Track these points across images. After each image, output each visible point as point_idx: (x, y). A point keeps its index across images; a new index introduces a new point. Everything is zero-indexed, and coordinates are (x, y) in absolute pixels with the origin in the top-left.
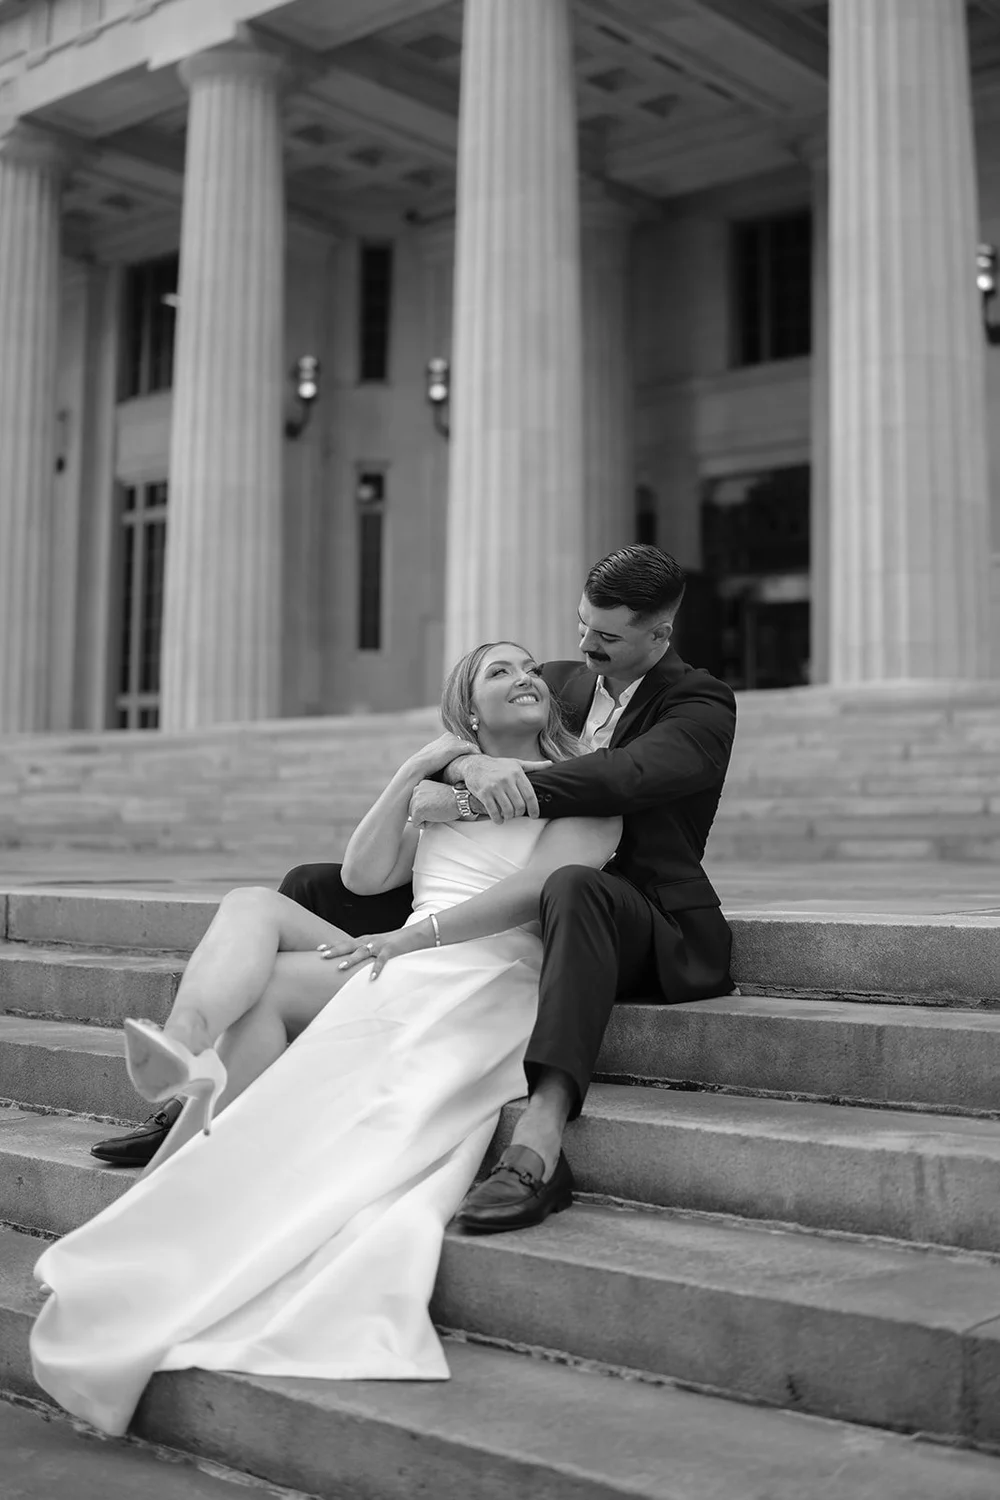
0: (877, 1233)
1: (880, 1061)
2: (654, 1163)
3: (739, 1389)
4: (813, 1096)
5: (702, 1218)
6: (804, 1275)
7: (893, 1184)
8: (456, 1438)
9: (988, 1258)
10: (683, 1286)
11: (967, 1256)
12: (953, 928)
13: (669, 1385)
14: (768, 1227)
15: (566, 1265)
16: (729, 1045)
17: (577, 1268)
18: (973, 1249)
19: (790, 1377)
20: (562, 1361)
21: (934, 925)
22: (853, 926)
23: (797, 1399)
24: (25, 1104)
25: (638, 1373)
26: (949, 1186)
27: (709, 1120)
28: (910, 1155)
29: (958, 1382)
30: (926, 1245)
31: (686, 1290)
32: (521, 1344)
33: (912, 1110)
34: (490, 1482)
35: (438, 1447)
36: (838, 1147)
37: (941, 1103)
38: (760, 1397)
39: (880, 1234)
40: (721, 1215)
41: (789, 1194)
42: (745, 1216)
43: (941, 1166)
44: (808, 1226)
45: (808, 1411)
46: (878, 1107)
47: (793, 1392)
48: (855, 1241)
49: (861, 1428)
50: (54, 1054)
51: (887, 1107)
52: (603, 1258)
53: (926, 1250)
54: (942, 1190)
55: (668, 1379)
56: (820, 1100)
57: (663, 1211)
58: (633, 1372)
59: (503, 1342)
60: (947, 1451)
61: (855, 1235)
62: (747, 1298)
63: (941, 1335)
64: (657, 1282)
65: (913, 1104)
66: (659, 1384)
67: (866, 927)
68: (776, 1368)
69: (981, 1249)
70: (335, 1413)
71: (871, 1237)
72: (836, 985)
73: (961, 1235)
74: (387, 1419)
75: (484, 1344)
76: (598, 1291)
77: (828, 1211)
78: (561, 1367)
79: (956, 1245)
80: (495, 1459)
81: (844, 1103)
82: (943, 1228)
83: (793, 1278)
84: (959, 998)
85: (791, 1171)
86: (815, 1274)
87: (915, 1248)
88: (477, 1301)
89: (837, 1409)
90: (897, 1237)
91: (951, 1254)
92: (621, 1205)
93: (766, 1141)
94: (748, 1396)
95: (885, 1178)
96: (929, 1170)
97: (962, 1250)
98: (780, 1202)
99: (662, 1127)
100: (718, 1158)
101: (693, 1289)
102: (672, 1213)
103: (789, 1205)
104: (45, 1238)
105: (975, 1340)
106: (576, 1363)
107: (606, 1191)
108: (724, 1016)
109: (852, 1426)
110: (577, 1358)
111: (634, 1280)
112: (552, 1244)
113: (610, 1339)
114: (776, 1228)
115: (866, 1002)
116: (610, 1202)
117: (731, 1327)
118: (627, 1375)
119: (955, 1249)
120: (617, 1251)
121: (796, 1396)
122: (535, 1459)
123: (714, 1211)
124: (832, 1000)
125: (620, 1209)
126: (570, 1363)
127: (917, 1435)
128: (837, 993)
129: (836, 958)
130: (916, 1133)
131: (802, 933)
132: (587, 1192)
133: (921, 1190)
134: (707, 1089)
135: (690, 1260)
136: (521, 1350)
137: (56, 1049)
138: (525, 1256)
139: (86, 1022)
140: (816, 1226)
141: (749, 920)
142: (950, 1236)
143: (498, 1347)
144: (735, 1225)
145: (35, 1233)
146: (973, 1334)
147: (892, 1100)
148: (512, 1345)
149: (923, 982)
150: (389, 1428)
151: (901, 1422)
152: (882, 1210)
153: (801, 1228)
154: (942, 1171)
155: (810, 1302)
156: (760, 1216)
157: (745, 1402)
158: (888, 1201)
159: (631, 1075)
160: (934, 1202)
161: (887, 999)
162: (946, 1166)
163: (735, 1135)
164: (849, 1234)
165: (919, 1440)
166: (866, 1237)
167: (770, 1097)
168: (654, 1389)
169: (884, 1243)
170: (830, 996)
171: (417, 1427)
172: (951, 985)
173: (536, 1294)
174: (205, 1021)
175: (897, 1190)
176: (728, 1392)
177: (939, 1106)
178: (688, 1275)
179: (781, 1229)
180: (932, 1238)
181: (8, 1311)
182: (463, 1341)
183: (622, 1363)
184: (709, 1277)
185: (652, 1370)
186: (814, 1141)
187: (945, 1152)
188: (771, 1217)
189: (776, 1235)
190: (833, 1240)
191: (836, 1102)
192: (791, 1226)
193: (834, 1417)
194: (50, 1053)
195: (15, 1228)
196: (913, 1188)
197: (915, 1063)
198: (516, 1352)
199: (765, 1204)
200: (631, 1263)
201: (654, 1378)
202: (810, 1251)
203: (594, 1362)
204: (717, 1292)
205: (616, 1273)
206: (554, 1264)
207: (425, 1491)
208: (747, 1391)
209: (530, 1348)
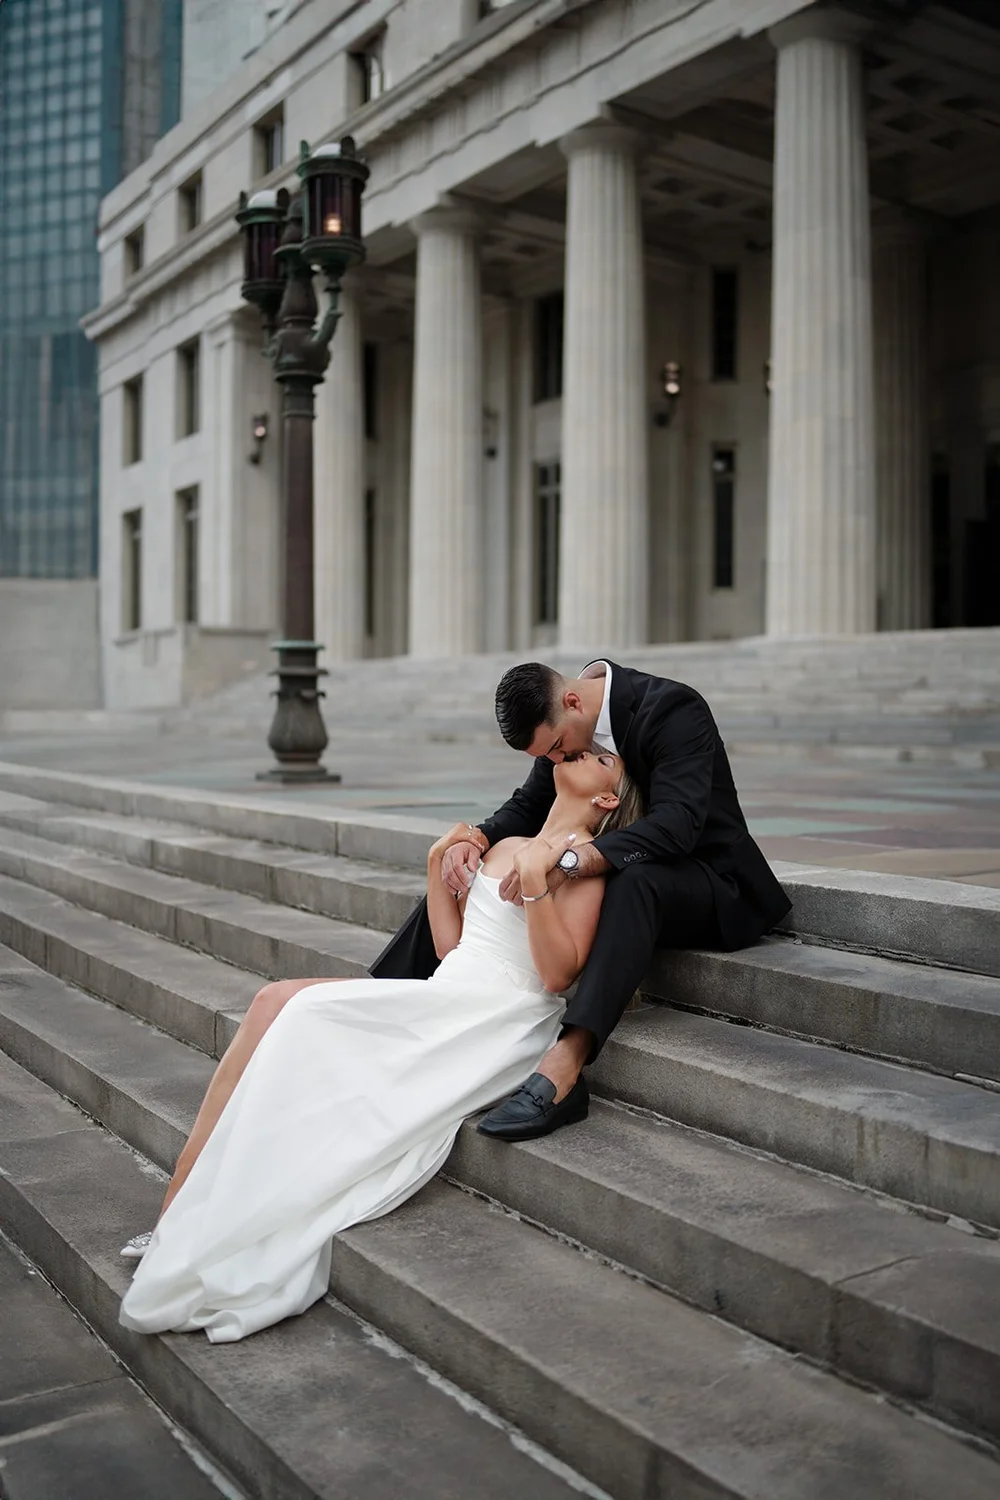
0: (829, 1172)
1: (876, 1020)
2: (683, 1092)
3: (685, 1293)
4: (829, 1041)
5: (709, 1140)
6: (750, 1208)
7: (842, 1136)
8: (457, 1312)
9: (905, 1205)
10: (651, 1208)
11: (892, 1201)
13: (640, 1279)
14: (756, 1153)
15: (581, 1178)
16: (771, 994)
17: (588, 1180)
18: (895, 1197)
19: (718, 1291)
20: (576, 1247)
22: (889, 899)
23: (722, 1308)
25: (622, 1267)
26: (881, 1144)
28: (855, 1116)
29: (826, 1322)
30: (863, 1188)
31: (653, 1212)
32: (553, 1229)
33: (898, 1062)
34: (474, 1349)
35: (446, 1316)
38: (698, 1302)
39: (833, 1173)
40: (725, 1139)
41: (771, 1130)
42: (740, 1142)
43: (876, 1128)
44: (783, 1157)
45: (728, 1320)
46: (873, 1056)
47: (719, 1303)
48: (815, 1175)
49: (761, 1341)
51: (880, 1058)
52: (609, 1174)
53: (863, 1191)
54: (876, 1146)
55: (640, 1275)
56: (832, 1045)
57: (687, 1129)
58: (619, 1265)
59: (542, 1225)
60: (815, 1373)
61: (815, 1171)
63: (818, 1283)
64: (636, 1202)
65: (899, 1058)
66: (635, 1277)
68: (709, 1283)
69: (902, 1198)
70: (391, 1276)
71: (826, 1174)
72: (876, 943)
73: (887, 1185)
74: (419, 1288)
75: (530, 1224)
77: (797, 1149)
78: (575, 1252)
79: (884, 1191)
81: (849, 1050)
82: (876, 1176)
83: (739, 1210)
85: (772, 1114)
86: (760, 1206)
87: (855, 1188)
88: (527, 1192)
89: (746, 1323)
90: (843, 1178)
91: (880, 1197)
92: (660, 1120)
94: (690, 1299)
95: (837, 1131)
96: (867, 1129)
97: (888, 1196)
98: (765, 1136)
100: (724, 1095)
101: (658, 1211)
102: (693, 1132)
103: (771, 1140)
105: (840, 1293)
106: (585, 1250)
107: (651, 1107)
109: (755, 1338)
110: (586, 1247)
113: (606, 1237)
114: (762, 1156)
115: (897, 960)
116: (653, 1116)
117: (681, 1247)
118: (615, 1266)
119: (884, 1194)
120: (625, 1169)
121: (719, 1305)
122: (500, 1339)
123: (721, 1135)
124: (873, 955)
125: (659, 1123)
126: (582, 1249)
127: (798, 1355)
128: (876, 950)
129: (876, 922)
130: (877, 1091)
131: (851, 900)
133: (861, 1144)
134: (754, 1026)
135: (674, 1182)
136: (552, 1234)
137: (324, 953)
139: (365, 925)
140: (789, 1159)
142: (880, 1184)
143: (539, 1228)
146: (840, 1287)
147: (884, 1052)
148: (547, 1229)
149: (940, 948)
150: (419, 1295)
151: (787, 1342)
152: (834, 1155)
153: (778, 1158)
154: (877, 1131)
155: (735, 1237)
156: (751, 1144)
157: (687, 1303)
158: (838, 1149)
160: (870, 1155)
161: (914, 959)
162: (880, 1128)
163: (736, 1079)
164: (810, 1169)
165: (799, 1359)
166: (822, 1173)
167: (798, 1037)
168: (629, 1281)
169: (835, 1180)
170: (871, 952)
173: (562, 1195)
175: (845, 1141)
176: (677, 1293)
177: (918, 1062)
178: (660, 1198)
179: (766, 1157)
180: (867, 1183)
182: (518, 1219)
183: (612, 1257)
184: (676, 1202)
185: (631, 1266)
186: (789, 1093)
187: (880, 1116)
188: (758, 1147)
189: (759, 1162)
191: (843, 1049)
192: (772, 1155)
193: (745, 1328)
194: (320, 955)
196: (856, 1142)
197: (899, 1026)
199: (754, 1136)
200: (626, 1182)
201: (632, 1272)
203: (596, 1252)
204: (672, 1218)
205: (610, 1190)
206: (573, 1175)
207: (438, 1344)
208: (690, 1296)
209: (558, 1234)
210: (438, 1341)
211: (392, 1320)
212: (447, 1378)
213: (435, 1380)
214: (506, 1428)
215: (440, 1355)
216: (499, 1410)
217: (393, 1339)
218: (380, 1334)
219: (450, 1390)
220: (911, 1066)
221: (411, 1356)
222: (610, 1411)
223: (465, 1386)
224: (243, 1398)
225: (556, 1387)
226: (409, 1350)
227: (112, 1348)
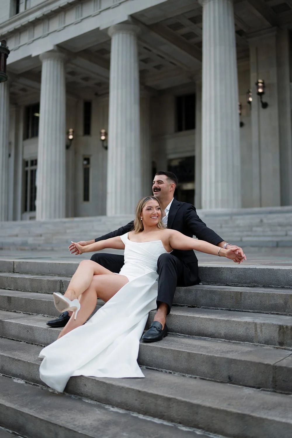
0: (245, 341)
1: (241, 300)
2: (188, 325)
3: (216, 379)
4: (224, 309)
5: (201, 338)
6: (230, 352)
8: (150, 391)
9: (273, 347)
10: (201, 354)
11: (268, 346)
12: (256, 268)
13: (198, 378)
14: (217, 340)
15: (171, 350)
16: (203, 297)
17: (174, 350)
18: (269, 345)
19: (229, 376)
20: (171, 373)
21: (251, 268)
22: (231, 268)
23: (231, 381)
24: (25, 312)
25: (190, 375)
26: (263, 330)
27: (201, 315)
28: (254, 323)
29: (271, 376)
30: (257, 344)
31: (202, 355)
32: (160, 369)
33: (249, 312)
34: (159, 402)
35: (146, 394)
36: (235, 321)
37: (256, 310)
38: (221, 380)
40: (205, 337)
41: (223, 332)
42: (211, 338)
44: (227, 340)
45: (233, 384)
46: (240, 311)
47: (230, 379)
48: (240, 343)
49: (247, 388)
50: (32, 300)
51: (243, 311)
52: (180, 348)
53: (257, 345)
54: (261, 331)
55: (198, 377)
56: (226, 310)
57: (191, 337)
58: (189, 375)
59: (156, 368)
60: (269, 393)
61: (240, 342)
62: (218, 357)
63: (268, 365)
64: (195, 354)
65: (249, 310)
66: (196, 378)
67: (234, 268)
68: (225, 374)
69: (271, 345)
70: (119, 386)
72: (226, 282)
73: (266, 342)
74: (132, 387)
75: (150, 369)
76: (180, 356)
77: (232, 336)
78: (170, 374)
79: (265, 344)
80: (160, 397)
81: (232, 310)
82: (261, 340)
83: (228, 352)
84: (257, 285)
85: (223, 327)
86: (232, 351)
87: (254, 345)
88: (148, 359)
89: (241, 383)
90: (250, 342)
91: (263, 346)
92: (180, 335)
93: (216, 319)
94: (218, 380)
95: (247, 328)
96: (258, 326)
97: (266, 345)
98: (220, 334)
99: (190, 317)
100: (204, 324)
101: (204, 355)
102: (193, 337)
103: (223, 335)
104: (35, 345)
105: (276, 366)
106: (174, 373)
107: (176, 332)
108: (201, 290)
109: (245, 387)
110: (174, 372)
111: (189, 353)
112: (166, 345)
113: (183, 367)
114: (219, 340)
115: (234, 286)
116: (177, 335)
117: (214, 364)
118: (187, 376)
119: (265, 345)
120: (183, 346)
121: (231, 380)
123: (204, 336)
124: (225, 286)
125: (179, 336)
126: (173, 373)
127: (261, 389)
128: (227, 284)
129: (226, 275)
130: (253, 318)
131: (217, 270)
132: (171, 332)
133: (256, 331)
134: (197, 307)
135: (201, 348)
136: (160, 370)
137: (32, 299)
138: (161, 348)
139: (37, 292)
140: (229, 340)
141: (205, 266)
142: (263, 342)
143: (154, 370)
144: (209, 340)
145: (32, 344)
146: (276, 365)
147: (244, 309)
148: (158, 369)
149: (248, 281)
150: (133, 390)
151: (257, 386)
152: (246, 336)
153: (225, 340)
154: (261, 326)
155: (234, 358)
156: (215, 338)
157: (217, 382)
158: (248, 334)
159: (178, 304)
160: (259, 334)
161: (239, 285)
162: (262, 325)
163: (209, 318)
164: (238, 342)
165: (261, 390)
166: (242, 342)
167: (213, 309)
168: (194, 379)
169: (247, 344)
170: (225, 285)
171: (140, 389)
172: (255, 282)
173: (164, 357)
174: (75, 292)
175: (250, 331)
176: (213, 379)
177: (256, 311)
178: (202, 352)
179: (221, 340)
180: (259, 342)
181: (31, 363)
182: (145, 368)
183: (186, 373)
184: (207, 352)
185: (194, 375)
186: (229, 320)
187: (262, 322)
188: (218, 338)
189: (219, 342)
190: (234, 343)
191: (230, 310)
192: (223, 340)
193: (240, 385)
195: (27, 343)
196: (254, 330)
197: (249, 301)
198: (159, 371)
199: (216, 335)
200: (187, 349)
201: (194, 376)
202: (229, 346)
203: (179, 373)
204: (210, 356)
205: (184, 352)
206: (168, 350)
207: (142, 404)
208: (218, 379)
209: (162, 370)
210: (142, 403)
211: (119, 401)
212: (147, 415)
213: (141, 416)
214: (175, 425)
215: (143, 408)
216: (171, 420)
217: (120, 408)
218: (113, 407)
219: (149, 419)
220: (253, 312)
221: (129, 411)
222: (222, 408)
223: (154, 416)
224: (83, 429)
225: (198, 406)
226: (128, 410)
227: (6, 428)
